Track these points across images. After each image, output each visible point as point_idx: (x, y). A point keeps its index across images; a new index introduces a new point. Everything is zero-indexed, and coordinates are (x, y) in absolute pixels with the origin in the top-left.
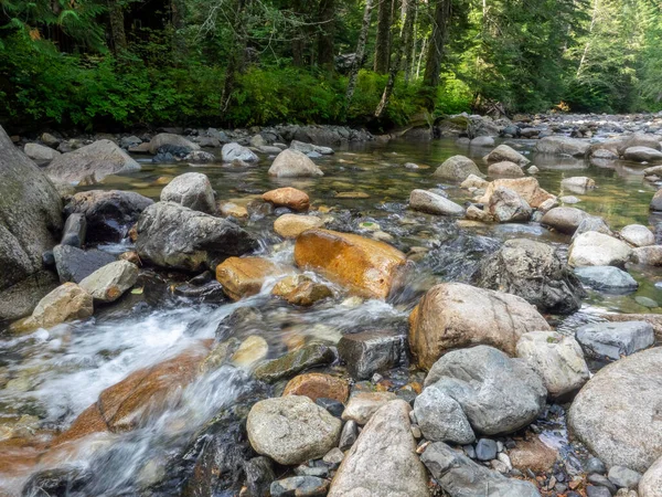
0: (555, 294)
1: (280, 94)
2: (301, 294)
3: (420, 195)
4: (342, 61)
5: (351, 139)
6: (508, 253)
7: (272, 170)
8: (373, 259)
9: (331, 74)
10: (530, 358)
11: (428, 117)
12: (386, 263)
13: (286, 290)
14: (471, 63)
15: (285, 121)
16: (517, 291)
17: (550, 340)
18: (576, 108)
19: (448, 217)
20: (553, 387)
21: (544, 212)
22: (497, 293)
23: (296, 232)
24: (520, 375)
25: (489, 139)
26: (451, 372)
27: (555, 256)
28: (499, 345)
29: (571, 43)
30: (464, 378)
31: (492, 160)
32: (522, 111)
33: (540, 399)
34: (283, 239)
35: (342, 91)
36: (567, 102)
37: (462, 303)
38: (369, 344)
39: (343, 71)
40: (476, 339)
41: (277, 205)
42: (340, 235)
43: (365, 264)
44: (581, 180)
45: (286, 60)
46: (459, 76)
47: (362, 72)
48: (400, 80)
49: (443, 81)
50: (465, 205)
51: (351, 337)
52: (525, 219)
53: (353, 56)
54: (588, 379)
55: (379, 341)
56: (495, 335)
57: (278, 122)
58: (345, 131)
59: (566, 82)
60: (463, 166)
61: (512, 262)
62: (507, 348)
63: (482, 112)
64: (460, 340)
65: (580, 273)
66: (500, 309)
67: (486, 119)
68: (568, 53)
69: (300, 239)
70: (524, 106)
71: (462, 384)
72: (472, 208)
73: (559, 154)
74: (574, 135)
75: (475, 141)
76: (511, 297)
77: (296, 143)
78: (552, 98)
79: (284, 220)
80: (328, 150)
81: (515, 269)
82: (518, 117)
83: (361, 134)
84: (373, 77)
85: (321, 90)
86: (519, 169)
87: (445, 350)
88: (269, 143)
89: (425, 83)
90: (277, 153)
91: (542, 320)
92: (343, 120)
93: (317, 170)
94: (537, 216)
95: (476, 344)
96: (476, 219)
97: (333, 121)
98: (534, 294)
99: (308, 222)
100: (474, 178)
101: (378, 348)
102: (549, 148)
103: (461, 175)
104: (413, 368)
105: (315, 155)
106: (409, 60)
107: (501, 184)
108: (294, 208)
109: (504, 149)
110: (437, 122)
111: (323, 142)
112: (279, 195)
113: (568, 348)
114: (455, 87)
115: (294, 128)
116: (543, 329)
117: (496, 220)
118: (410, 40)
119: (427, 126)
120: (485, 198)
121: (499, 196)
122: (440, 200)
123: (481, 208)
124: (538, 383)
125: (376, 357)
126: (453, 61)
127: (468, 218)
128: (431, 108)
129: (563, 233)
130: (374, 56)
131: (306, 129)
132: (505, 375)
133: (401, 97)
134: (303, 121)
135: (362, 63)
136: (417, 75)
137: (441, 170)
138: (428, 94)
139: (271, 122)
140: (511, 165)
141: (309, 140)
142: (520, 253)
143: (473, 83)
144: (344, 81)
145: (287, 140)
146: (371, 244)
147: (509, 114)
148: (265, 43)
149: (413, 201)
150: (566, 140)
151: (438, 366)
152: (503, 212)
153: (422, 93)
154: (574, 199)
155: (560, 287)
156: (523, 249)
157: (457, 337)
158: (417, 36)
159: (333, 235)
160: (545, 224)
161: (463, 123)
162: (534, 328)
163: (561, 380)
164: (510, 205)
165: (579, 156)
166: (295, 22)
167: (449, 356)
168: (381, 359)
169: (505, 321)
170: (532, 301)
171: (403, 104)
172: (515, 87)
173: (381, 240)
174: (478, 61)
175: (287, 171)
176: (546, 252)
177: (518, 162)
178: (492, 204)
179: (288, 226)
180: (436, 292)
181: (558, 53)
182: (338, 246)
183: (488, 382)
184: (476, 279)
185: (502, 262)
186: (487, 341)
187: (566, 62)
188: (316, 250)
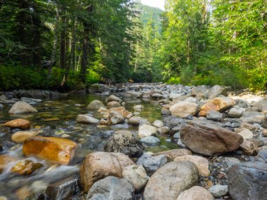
0: (134, 150)
1: (15, 77)
2: (26, 169)
3: (81, 117)
4: (45, 63)
5: (51, 96)
6: (116, 137)
7: (11, 111)
8: (62, 147)
9: (40, 69)
10: (127, 177)
11: (83, 85)
12: (68, 147)
13: (18, 168)
14: (98, 65)
15: (18, 89)
16: (121, 151)
17: (134, 168)
18: (136, 81)
19: (94, 124)
20: (137, 187)
21: (128, 119)
22: (113, 153)
23: (23, 139)
24: (124, 186)
25: (107, 93)
26: (97, 191)
27: (133, 135)
28: (115, 175)
29: (131, 60)
30: (102, 193)
31: (109, 101)
32: (118, 82)
33: (132, 194)
34: (16, 143)
35: (45, 76)
36: (133, 79)
37: (100, 160)
38: (61, 187)
39: (45, 67)
40: (106, 174)
41: (13, 128)
42: (45, 138)
43: (58, 150)
44: (139, 106)
45: (18, 62)
46: (94, 70)
47: (54, 68)
48: (71, 71)
49: (88, 72)
50: (100, 119)
51: (52, 185)
52: (122, 122)
53: (50, 62)
54: (148, 181)
55: (66, 184)
56: (114, 171)
57: (14, 89)
58: (48, 92)
59: (131, 73)
60: (98, 104)
61: (118, 140)
62: (118, 175)
63: (104, 83)
64: (100, 176)
65: (142, 140)
66: (115, 159)
67: (106, 86)
68: (131, 63)
69: (26, 143)
70: (118, 81)
71: (102, 195)
72: (102, 120)
73: (132, 97)
74: (136, 90)
75: (102, 94)
76: (118, 154)
77: (23, 98)
78: (128, 78)
79: (17, 135)
80: (40, 100)
81: (119, 143)
82: (117, 84)
83: (55, 93)
84: (59, 70)
85: (35, 75)
86: (118, 103)
87: (94, 181)
88: (10, 99)
89: (81, 73)
90: (13, 103)
91: (130, 161)
92: (47, 87)
93: (34, 110)
94: (126, 121)
95: (107, 176)
96: (104, 124)
97: (41, 88)
98: (127, 151)
99: (29, 134)
100: (102, 108)
101: (65, 187)
102: (129, 95)
103: (97, 107)
104: (82, 193)
105: (33, 103)
106: (74, 64)
107: (112, 110)
108: (22, 128)
109: (113, 97)
110: (87, 87)
111: (37, 97)
112: (14, 123)
113: (140, 170)
114: (93, 74)
115: (22, 92)
116: (131, 164)
117: (112, 124)
118: (74, 56)
119: (83, 89)
120: (107, 116)
121: (112, 115)
122: (89, 118)
123: (106, 120)
124: (131, 187)
125: (65, 192)
126: (91, 64)
127: (101, 124)
128: (84, 82)
129: (135, 126)
130: (59, 63)
131: (29, 92)
132: (118, 187)
133: (72, 78)
134: (27, 89)
135: (54, 65)
136: (78, 69)
137: (90, 106)
138: (83, 76)
139: (11, 89)
140: (115, 102)
141: (30, 96)
142: (120, 136)
143: (99, 73)
144: (46, 71)
145: (19, 97)
146: (62, 141)
147: (114, 84)
148: (7, 55)
149: (78, 120)
150: (134, 92)
151: (91, 190)
152: (114, 121)
153: (80, 76)
154: (138, 113)
155: (135, 147)
156: (121, 134)
157: (99, 175)
158: (76, 55)
159: (42, 138)
160: (129, 123)
161: (97, 87)
162: (128, 165)
163: (138, 183)
164: (116, 118)
165: (138, 98)
166: (21, 47)
167: (95, 184)
168: (67, 193)
169: (117, 164)
170: (126, 154)
171: (73, 81)
172: (114, 74)
173: (65, 138)
174: (101, 65)
175: (18, 111)
176: (129, 134)
177: (118, 101)
178: (110, 118)
179: (19, 137)
180: (89, 157)
181: (127, 63)
182: (45, 143)
183: (112, 192)
184: (106, 149)
185: (114, 140)
186: (111, 174)
187: (131, 66)
188: (33, 147)
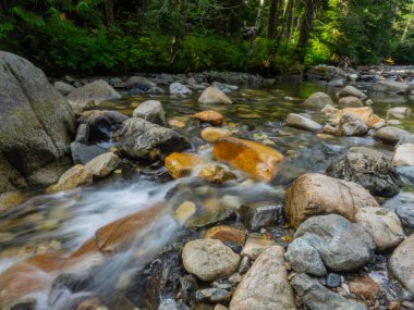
0: (382, 184)
1: (206, 53)
2: (217, 177)
3: (294, 117)
4: (246, 31)
5: (250, 81)
6: (351, 156)
7: (200, 100)
8: (263, 157)
9: (239, 40)
10: (364, 224)
11: (300, 67)
12: (271, 159)
13: (207, 174)
14: (329, 32)
15: (209, 69)
16: (357, 180)
17: (378, 213)
18: (400, 62)
19: (313, 131)
20: (380, 243)
21: (376, 129)
22: (343, 181)
23: (214, 138)
24: (358, 234)
25: (340, 82)
26: (312, 230)
27: (383, 159)
28: (344, 215)
29: (398, 18)
30: (321, 235)
31: (342, 96)
32: (363, 64)
33: (370, 251)
34: (205, 142)
35: (245, 51)
36: (393, 58)
37: (320, 187)
38: (259, 209)
39: (246, 38)
40: (328, 210)
41: (203, 122)
42: (242, 141)
43: (257, 160)
44: (402, 110)
45: (210, 31)
46: (322, 41)
47: (258, 39)
48: (283, 43)
49: (310, 45)
50: (323, 124)
51: (247, 205)
52: (362, 134)
53: (252, 28)
54: (403, 240)
55: (265, 208)
56: (341, 208)
57: (204, 70)
58: (246, 76)
59: (394, 45)
60: (322, 99)
61: (354, 162)
62: (349, 217)
63: (336, 64)
64: (318, 210)
65: (399, 170)
66: (345, 192)
67: (338, 69)
68: (395, 25)
69: (217, 143)
70: (363, 61)
71: (320, 238)
72: (328, 126)
73: (388, 92)
74: (397, 80)
75: (330, 83)
76: (352, 184)
77: (215, 83)
78: (384, 54)
79: (207, 131)
80: (235, 87)
81: (356, 167)
82: (360, 67)
83: (256, 78)
84: (265, 42)
85: (231, 50)
86: (359, 101)
87: (308, 216)
88: (199, 83)
89: (298, 46)
90: (203, 89)
91: (373, 200)
92: (245, 69)
93: (228, 100)
94: (371, 132)
95: (329, 213)
96: (330, 133)
97: (239, 70)
98: (368, 183)
99: (222, 132)
100: (329, 107)
101: (265, 212)
102: (380, 88)
103: (321, 105)
104: (286, 226)
105: (227, 91)
106: (289, 31)
107: (347, 111)
108: (213, 124)
109: (350, 88)
110: (306, 70)
111: (232, 83)
112: (204, 115)
113: (390, 219)
114: (317, 48)
115: (214, 74)
116: (374, 205)
117: (343, 134)
118: (290, 18)
119: (299, 73)
120: (337, 120)
121: (346, 119)
122: (307, 120)
123: (334, 126)
124: (370, 240)
125: (263, 218)
126: (318, 31)
127: (325, 132)
128: (302, 61)
129: (389, 143)
130: (266, 28)
131: (222, 74)
132: (347, 234)
133: (282, 54)
134: (220, 70)
135: (258, 33)
136: (294, 41)
137: (308, 102)
138: (301, 52)
139: (200, 70)
140: (354, 99)
141: (223, 81)
142: (360, 156)
143: (330, 45)
144: (247, 44)
145: (210, 81)
146: (262, 148)
147: (354, 66)
148: (198, 20)
149: (289, 121)
150: (392, 83)
151: (304, 226)
152: (347, 129)
153: (297, 52)
154: (397, 122)
155: (386, 179)
156: (362, 153)
157: (316, 208)
158: (294, 15)
159: (238, 141)
160: (377, 138)
161: (323, 71)
162: (367, 205)
163: (385, 239)
164: (353, 125)
165: (401, 94)
166: (217, 7)
167: (310, 219)
168: (267, 220)
169: (348, 199)
170: (367, 188)
171: (285, 59)
172: (359, 48)
173: (268, 145)
174: (335, 31)
175: (209, 100)
176: (378, 156)
177: (359, 97)
178: (341, 124)
179: (210, 134)
180: (303, 179)
181: (389, 25)
182: (241, 148)
183: (336, 238)
184: (329, 172)
185: (347, 161)
186: (336, 212)
187: (395, 31)
188: (226, 150)
